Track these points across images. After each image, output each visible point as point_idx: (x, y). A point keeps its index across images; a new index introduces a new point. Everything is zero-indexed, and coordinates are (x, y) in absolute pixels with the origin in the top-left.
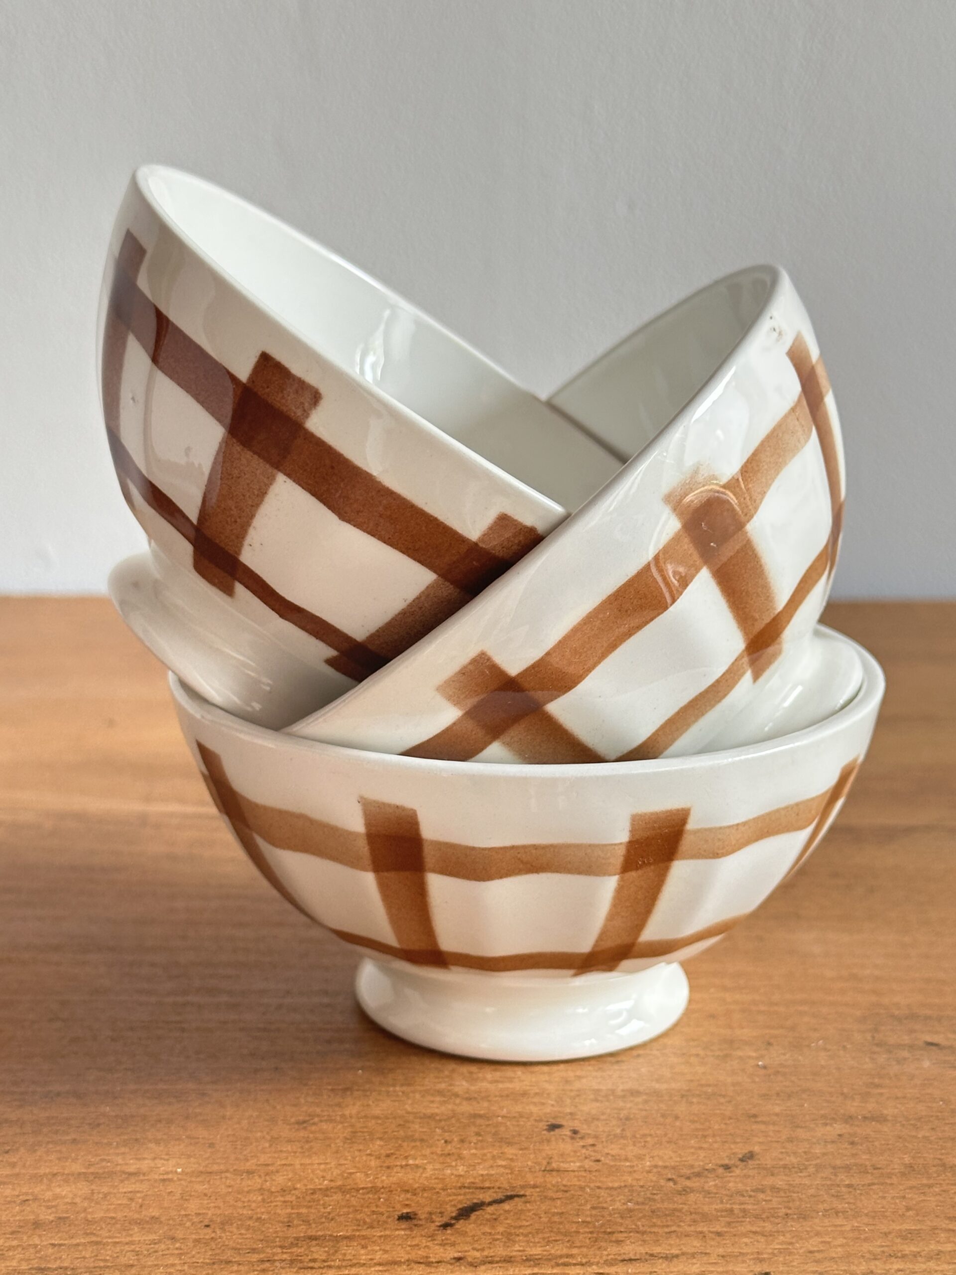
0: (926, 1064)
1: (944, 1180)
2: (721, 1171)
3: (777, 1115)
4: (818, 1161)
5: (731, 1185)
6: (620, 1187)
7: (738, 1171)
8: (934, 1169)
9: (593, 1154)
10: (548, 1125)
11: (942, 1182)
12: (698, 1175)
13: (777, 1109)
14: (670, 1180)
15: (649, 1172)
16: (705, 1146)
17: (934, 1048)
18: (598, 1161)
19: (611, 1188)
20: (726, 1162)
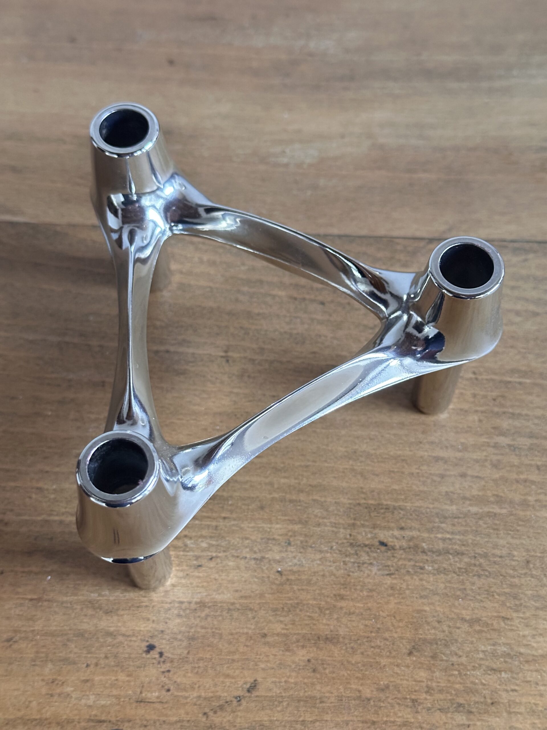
0: (374, 569)
1: (357, 716)
2: (235, 703)
3: (278, 635)
4: (291, 692)
5: (239, 720)
6: (176, 722)
7: (244, 703)
8: (353, 702)
9: (167, 682)
10: (148, 647)
11: (355, 719)
12: (221, 708)
13: (278, 628)
14: (205, 714)
15: (195, 704)
16: (231, 672)
17: (383, 548)
18: (168, 690)
19: (171, 724)
20: (239, 693)
